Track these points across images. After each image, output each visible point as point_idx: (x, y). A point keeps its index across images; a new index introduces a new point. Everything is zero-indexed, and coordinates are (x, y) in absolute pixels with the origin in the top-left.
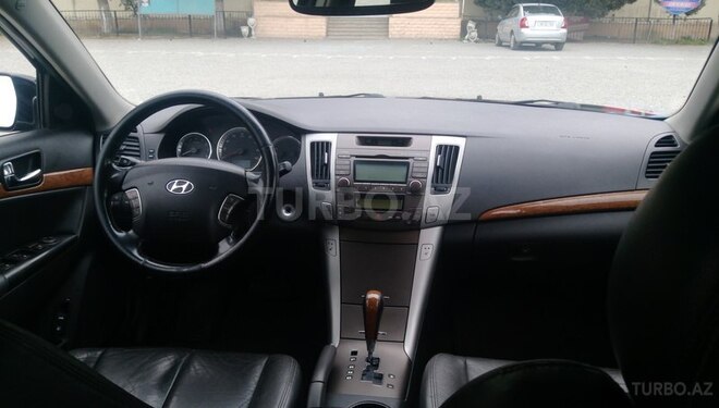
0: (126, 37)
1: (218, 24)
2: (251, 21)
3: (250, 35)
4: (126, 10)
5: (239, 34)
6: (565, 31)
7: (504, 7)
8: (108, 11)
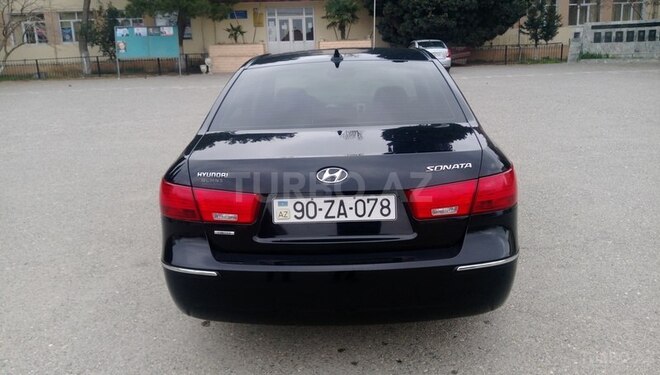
0: (107, 77)
1: (181, 64)
2: (207, 61)
3: (208, 71)
4: (104, 55)
5: (199, 71)
6: (449, 59)
7: (405, 42)
8: (87, 57)
